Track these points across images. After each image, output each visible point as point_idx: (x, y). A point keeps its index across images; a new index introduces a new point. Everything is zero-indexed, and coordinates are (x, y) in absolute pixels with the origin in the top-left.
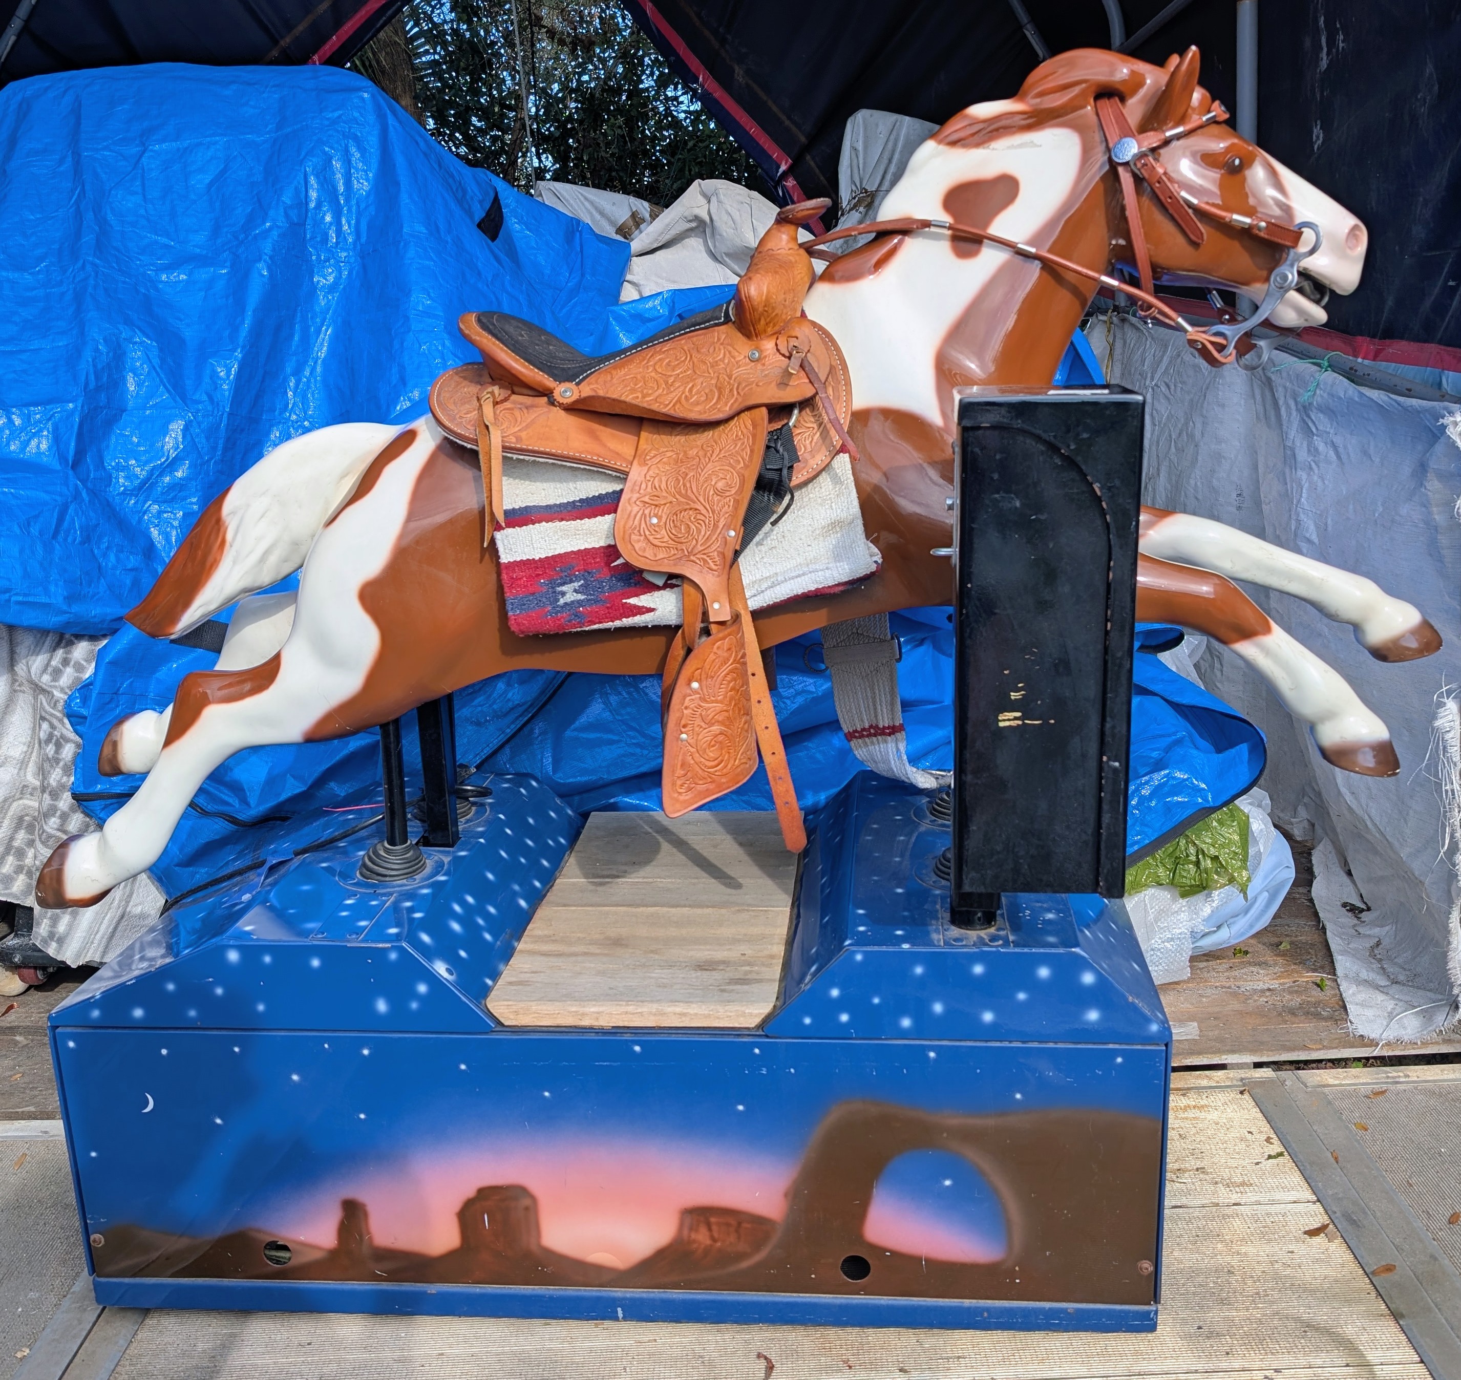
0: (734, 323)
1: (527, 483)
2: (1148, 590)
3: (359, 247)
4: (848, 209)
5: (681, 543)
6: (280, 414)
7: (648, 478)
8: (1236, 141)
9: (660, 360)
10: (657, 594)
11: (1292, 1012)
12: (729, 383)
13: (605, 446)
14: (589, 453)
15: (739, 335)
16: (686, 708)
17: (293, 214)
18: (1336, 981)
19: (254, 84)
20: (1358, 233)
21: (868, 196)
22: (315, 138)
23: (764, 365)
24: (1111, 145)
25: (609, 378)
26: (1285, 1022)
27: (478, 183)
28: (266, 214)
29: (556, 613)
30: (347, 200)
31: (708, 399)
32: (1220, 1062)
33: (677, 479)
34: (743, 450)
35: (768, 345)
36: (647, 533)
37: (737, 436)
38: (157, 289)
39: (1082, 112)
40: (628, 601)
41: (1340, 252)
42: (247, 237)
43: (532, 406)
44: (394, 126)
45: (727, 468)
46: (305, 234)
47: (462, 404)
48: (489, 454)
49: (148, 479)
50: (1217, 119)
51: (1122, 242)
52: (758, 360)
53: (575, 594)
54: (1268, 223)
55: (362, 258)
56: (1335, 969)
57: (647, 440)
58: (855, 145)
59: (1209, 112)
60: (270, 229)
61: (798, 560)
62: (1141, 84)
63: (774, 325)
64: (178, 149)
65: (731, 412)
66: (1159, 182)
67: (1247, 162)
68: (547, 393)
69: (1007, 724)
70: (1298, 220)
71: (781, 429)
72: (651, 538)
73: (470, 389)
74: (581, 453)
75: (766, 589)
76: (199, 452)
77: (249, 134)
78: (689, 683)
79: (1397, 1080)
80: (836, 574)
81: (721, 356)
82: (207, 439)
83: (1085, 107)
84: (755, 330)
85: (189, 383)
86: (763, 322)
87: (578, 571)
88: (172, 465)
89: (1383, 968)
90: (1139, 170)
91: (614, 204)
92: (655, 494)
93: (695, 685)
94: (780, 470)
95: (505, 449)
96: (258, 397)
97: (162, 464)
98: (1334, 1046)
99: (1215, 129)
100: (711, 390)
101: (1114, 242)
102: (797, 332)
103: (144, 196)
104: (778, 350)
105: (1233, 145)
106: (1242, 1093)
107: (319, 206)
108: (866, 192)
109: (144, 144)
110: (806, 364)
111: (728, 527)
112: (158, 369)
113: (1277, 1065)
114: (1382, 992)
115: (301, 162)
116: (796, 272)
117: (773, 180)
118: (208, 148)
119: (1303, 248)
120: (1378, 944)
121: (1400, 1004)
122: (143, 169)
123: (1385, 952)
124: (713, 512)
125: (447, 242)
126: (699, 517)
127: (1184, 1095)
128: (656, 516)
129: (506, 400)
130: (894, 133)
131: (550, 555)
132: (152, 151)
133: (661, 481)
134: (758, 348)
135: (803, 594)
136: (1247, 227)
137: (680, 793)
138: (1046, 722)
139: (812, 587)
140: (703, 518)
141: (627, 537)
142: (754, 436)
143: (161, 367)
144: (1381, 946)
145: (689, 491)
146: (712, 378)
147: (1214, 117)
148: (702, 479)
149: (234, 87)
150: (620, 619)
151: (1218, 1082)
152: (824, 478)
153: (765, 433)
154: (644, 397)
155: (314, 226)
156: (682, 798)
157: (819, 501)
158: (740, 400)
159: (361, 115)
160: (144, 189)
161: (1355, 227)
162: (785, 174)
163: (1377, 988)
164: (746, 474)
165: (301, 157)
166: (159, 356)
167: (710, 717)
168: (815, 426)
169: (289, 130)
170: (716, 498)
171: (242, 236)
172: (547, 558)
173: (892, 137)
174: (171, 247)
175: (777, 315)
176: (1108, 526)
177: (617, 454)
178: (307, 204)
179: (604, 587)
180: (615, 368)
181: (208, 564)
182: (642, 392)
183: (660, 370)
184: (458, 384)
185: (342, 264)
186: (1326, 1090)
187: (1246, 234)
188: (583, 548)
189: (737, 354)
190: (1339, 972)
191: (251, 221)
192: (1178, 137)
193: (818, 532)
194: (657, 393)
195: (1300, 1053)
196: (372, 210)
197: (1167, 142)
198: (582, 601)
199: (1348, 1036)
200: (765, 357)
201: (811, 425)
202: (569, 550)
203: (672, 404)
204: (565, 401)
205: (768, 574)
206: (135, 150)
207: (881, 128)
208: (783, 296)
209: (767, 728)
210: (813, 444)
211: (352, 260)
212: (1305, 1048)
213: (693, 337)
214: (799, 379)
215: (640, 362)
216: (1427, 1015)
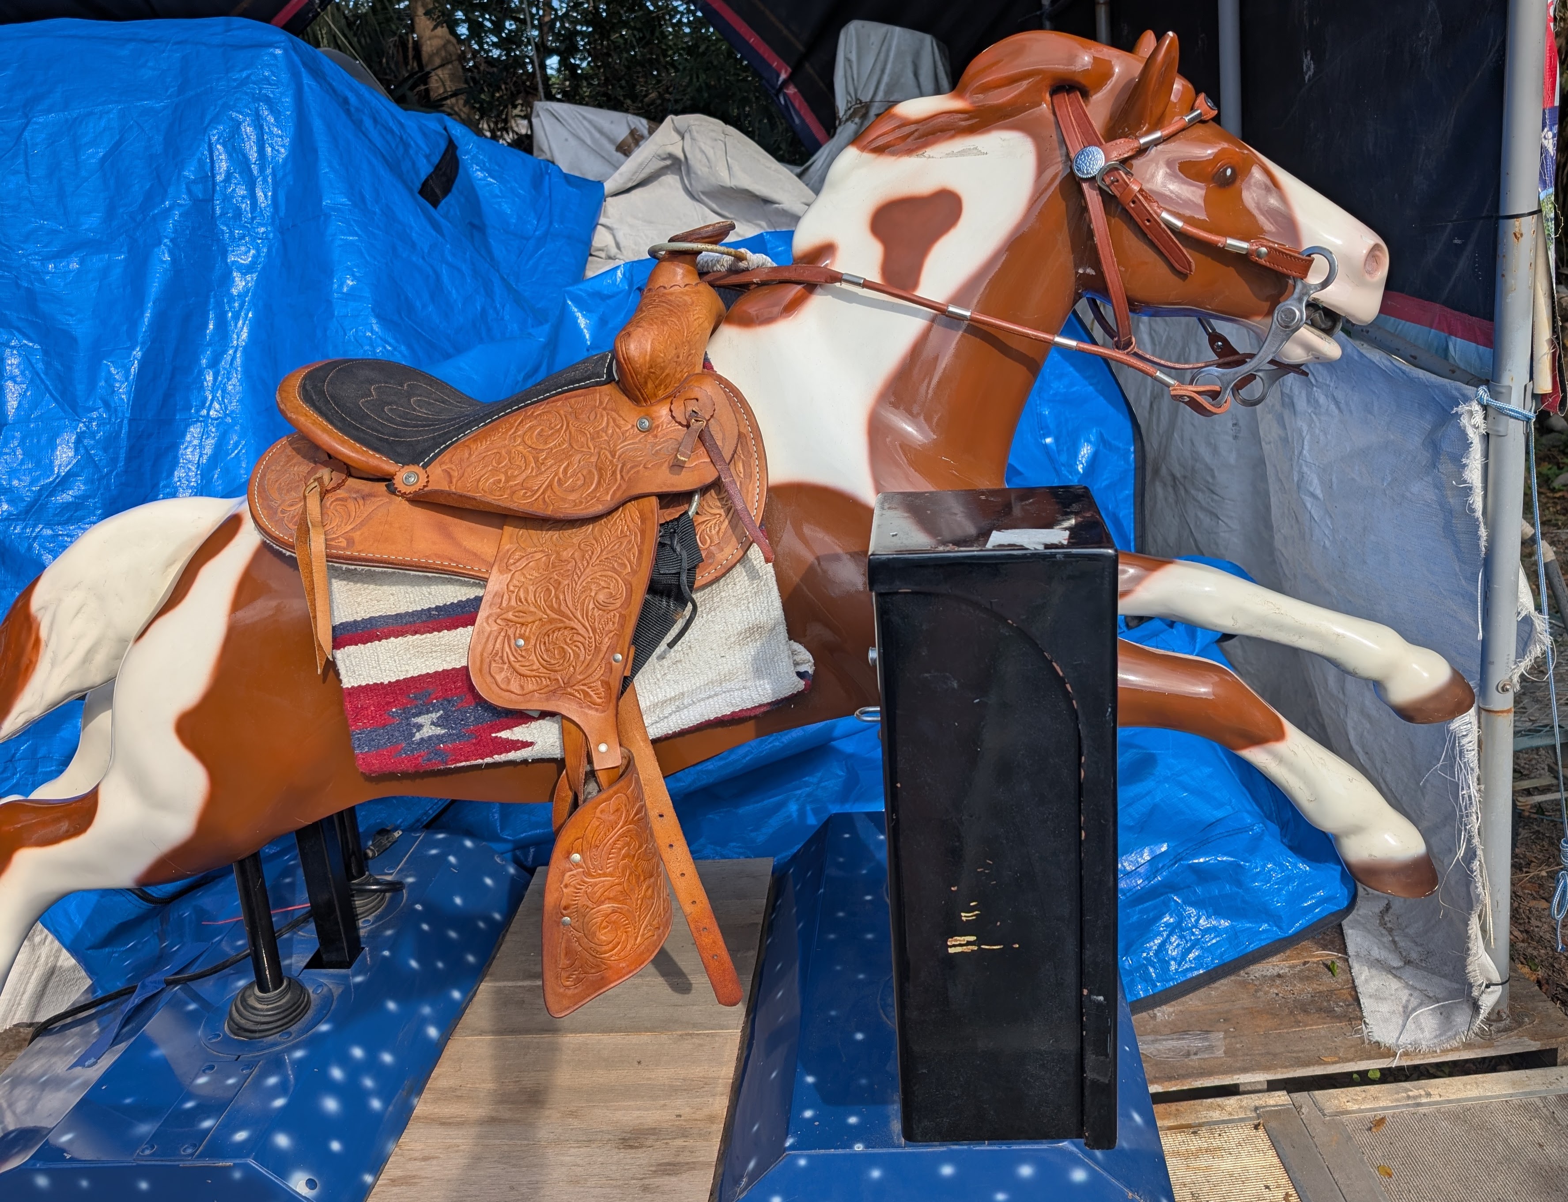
0: (618, 382)
1: (372, 587)
2: (1135, 691)
3: (278, 221)
4: (844, 119)
5: (556, 671)
6: (198, 411)
7: (512, 588)
8: (1225, 145)
9: (530, 428)
10: (534, 725)
11: (1304, 1008)
12: (611, 462)
13: (458, 545)
14: (439, 557)
15: (625, 398)
16: (566, 886)
17: (198, 190)
18: (1347, 960)
19: (154, 42)
20: (1378, 253)
21: (862, 107)
22: (220, 102)
23: (656, 436)
24: (1072, 155)
25: (467, 455)
26: (1297, 1023)
27: (425, 135)
28: (166, 191)
29: (412, 751)
30: (262, 169)
31: (586, 484)
32: (1232, 1083)
33: (548, 589)
34: (629, 550)
35: (663, 412)
36: (512, 659)
37: (622, 531)
38: (43, 282)
39: (1036, 110)
40: (499, 735)
41: (1359, 279)
42: (144, 219)
43: (371, 495)
44: (309, 86)
45: (610, 573)
46: (214, 210)
47: (288, 491)
48: (309, 564)
49: (36, 501)
50: (1204, 118)
51: (1090, 271)
52: (649, 430)
53: (433, 727)
54: (1270, 248)
55: (282, 233)
56: (1346, 947)
57: (511, 537)
58: (849, 56)
59: (1192, 109)
60: (171, 208)
61: (710, 676)
62: (1108, 75)
63: (666, 387)
64: (67, 121)
65: (612, 505)
66: (1134, 202)
67: (1240, 172)
68: (387, 479)
69: (959, 949)
70: (1306, 244)
71: (677, 520)
72: (517, 665)
73: (301, 469)
74: (428, 557)
75: (670, 714)
76: (96, 466)
77: (146, 100)
78: (568, 854)
79: (1419, 1101)
80: (755, 696)
81: (604, 424)
82: (105, 450)
83: (1040, 105)
84: (642, 395)
85: (80, 389)
86: (650, 385)
87: (436, 698)
88: (64, 482)
89: (1394, 942)
90: (1108, 186)
91: (612, 122)
92: (520, 608)
93: (576, 857)
94: (679, 573)
95: (330, 557)
96: (168, 396)
97: (51, 483)
98: (1350, 1056)
99: (1200, 130)
100: (590, 472)
101: (1081, 271)
102: (697, 392)
103: (27, 175)
104: (673, 417)
105: (1223, 151)
106: (1256, 1127)
107: (229, 177)
108: (861, 102)
109: (26, 116)
110: (707, 437)
111: (612, 649)
112: (42, 375)
113: (1292, 1086)
114: (1395, 976)
115: (205, 130)
116: (691, 318)
117: (774, 88)
118: (100, 118)
119: (1314, 278)
120: (1388, 908)
121: (1416, 994)
122: (26, 145)
123: (1395, 919)
124: (594, 631)
125: (375, 213)
126: (576, 638)
127: (1194, 1133)
128: (522, 636)
129: (339, 486)
130: (886, 44)
131: (401, 678)
132: (36, 123)
133: (527, 592)
134: (648, 416)
135: (716, 718)
136: (1244, 253)
137: (567, 987)
138: (1008, 947)
139: (727, 711)
140: (582, 639)
141: (486, 666)
142: (643, 532)
143: (46, 374)
144: (1391, 911)
145: (563, 604)
146: (592, 455)
147: (1200, 114)
148: (579, 588)
149: (131, 46)
150: (492, 757)
151: (1230, 1114)
152: (739, 573)
153: (656, 528)
154: (507, 481)
155: (223, 201)
156: (570, 992)
157: (733, 600)
158: (624, 487)
159: (273, 73)
160: (27, 167)
161: (1376, 247)
162: (785, 83)
163: (1391, 970)
164: (634, 581)
165: (205, 125)
166: (43, 361)
167: (598, 894)
168: (722, 512)
169: (192, 93)
170: (597, 613)
171: (139, 218)
172: (398, 681)
173: (884, 49)
174: (60, 232)
175: (668, 375)
176: (1075, 712)
177: (475, 554)
178: (213, 176)
179: (467, 718)
180: (475, 440)
181: (23, 666)
182: (506, 473)
183: (529, 443)
184: (289, 459)
185: (259, 241)
186: (1345, 1118)
187: (1242, 260)
188: (440, 670)
189: (623, 422)
190: (1351, 950)
191: (150, 200)
192: (1156, 143)
193: (733, 639)
194: (524, 475)
195: (1316, 1068)
196: (290, 179)
197: (1142, 151)
198: (443, 736)
199: (1363, 1043)
200: (658, 426)
201: (718, 511)
202: (424, 672)
203: (541, 490)
204: (408, 490)
205: (673, 694)
206: (17, 122)
207: (873, 38)
208: (674, 352)
209: (683, 875)
210: (721, 534)
211: (271, 236)
212: (1319, 1062)
213: (570, 398)
214: (698, 458)
215: (507, 431)
216: (1446, 1015)
